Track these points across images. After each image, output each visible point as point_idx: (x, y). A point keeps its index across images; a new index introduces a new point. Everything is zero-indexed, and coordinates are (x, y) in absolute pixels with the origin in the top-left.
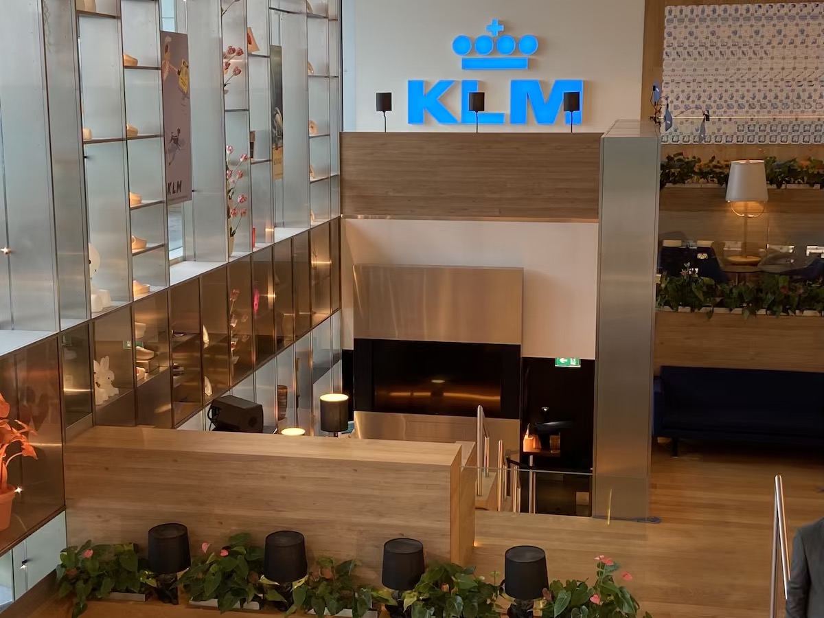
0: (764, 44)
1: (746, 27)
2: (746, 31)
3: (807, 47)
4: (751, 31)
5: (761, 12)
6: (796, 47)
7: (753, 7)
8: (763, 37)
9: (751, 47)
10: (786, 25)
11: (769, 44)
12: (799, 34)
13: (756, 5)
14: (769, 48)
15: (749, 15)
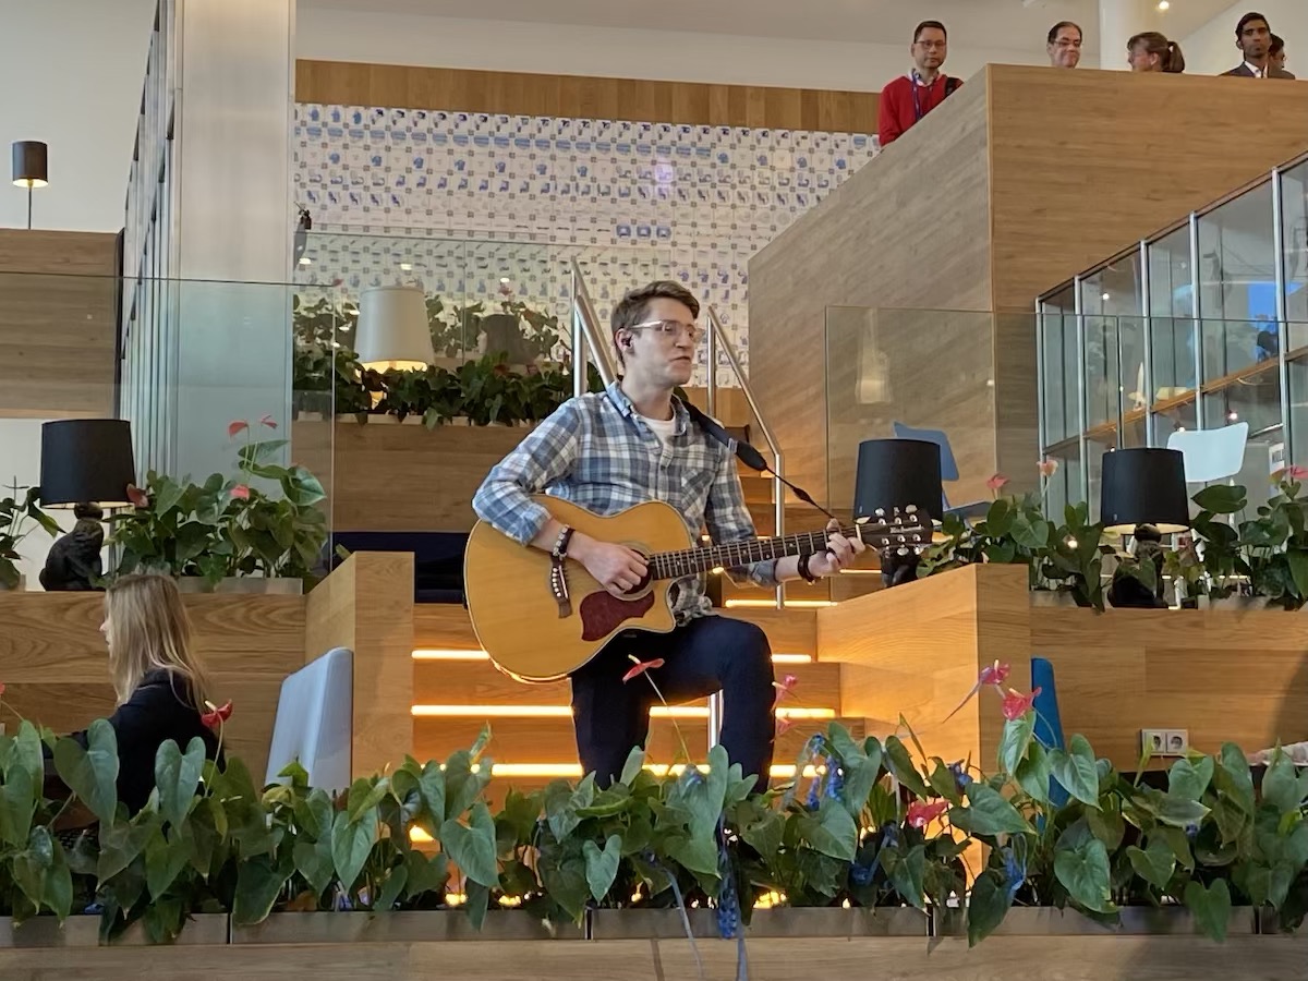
0: (391, 181)
1: (357, 148)
2: (357, 157)
3: (471, 194)
4: (366, 158)
5: (382, 123)
6: (450, 193)
7: (367, 114)
8: (388, 169)
9: (366, 188)
10: (429, 151)
11: (399, 183)
12: (455, 169)
13: (373, 111)
14: (399, 191)
15: (360, 126)
